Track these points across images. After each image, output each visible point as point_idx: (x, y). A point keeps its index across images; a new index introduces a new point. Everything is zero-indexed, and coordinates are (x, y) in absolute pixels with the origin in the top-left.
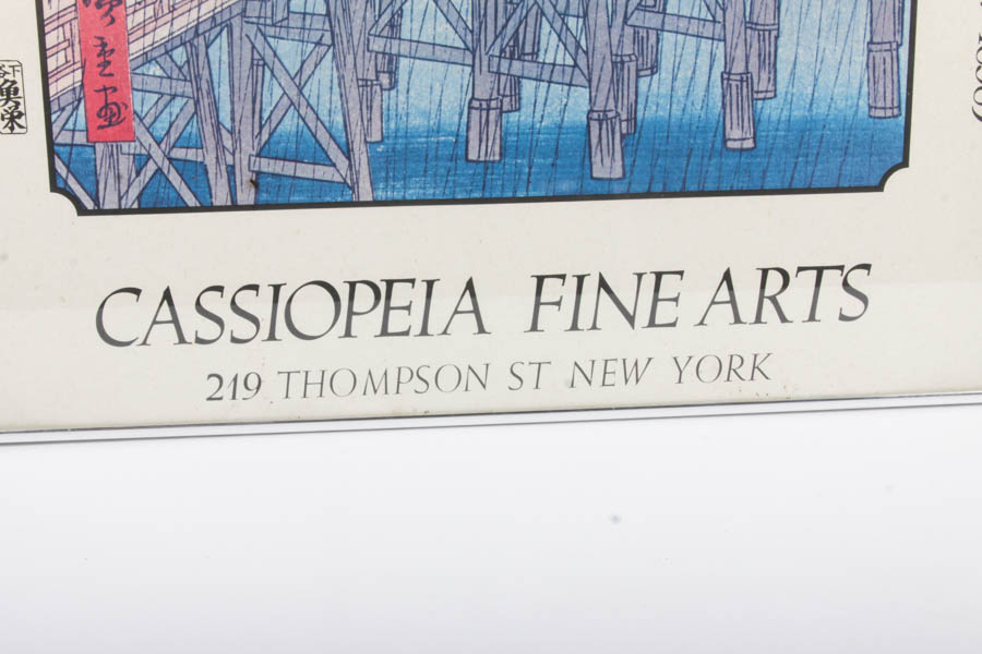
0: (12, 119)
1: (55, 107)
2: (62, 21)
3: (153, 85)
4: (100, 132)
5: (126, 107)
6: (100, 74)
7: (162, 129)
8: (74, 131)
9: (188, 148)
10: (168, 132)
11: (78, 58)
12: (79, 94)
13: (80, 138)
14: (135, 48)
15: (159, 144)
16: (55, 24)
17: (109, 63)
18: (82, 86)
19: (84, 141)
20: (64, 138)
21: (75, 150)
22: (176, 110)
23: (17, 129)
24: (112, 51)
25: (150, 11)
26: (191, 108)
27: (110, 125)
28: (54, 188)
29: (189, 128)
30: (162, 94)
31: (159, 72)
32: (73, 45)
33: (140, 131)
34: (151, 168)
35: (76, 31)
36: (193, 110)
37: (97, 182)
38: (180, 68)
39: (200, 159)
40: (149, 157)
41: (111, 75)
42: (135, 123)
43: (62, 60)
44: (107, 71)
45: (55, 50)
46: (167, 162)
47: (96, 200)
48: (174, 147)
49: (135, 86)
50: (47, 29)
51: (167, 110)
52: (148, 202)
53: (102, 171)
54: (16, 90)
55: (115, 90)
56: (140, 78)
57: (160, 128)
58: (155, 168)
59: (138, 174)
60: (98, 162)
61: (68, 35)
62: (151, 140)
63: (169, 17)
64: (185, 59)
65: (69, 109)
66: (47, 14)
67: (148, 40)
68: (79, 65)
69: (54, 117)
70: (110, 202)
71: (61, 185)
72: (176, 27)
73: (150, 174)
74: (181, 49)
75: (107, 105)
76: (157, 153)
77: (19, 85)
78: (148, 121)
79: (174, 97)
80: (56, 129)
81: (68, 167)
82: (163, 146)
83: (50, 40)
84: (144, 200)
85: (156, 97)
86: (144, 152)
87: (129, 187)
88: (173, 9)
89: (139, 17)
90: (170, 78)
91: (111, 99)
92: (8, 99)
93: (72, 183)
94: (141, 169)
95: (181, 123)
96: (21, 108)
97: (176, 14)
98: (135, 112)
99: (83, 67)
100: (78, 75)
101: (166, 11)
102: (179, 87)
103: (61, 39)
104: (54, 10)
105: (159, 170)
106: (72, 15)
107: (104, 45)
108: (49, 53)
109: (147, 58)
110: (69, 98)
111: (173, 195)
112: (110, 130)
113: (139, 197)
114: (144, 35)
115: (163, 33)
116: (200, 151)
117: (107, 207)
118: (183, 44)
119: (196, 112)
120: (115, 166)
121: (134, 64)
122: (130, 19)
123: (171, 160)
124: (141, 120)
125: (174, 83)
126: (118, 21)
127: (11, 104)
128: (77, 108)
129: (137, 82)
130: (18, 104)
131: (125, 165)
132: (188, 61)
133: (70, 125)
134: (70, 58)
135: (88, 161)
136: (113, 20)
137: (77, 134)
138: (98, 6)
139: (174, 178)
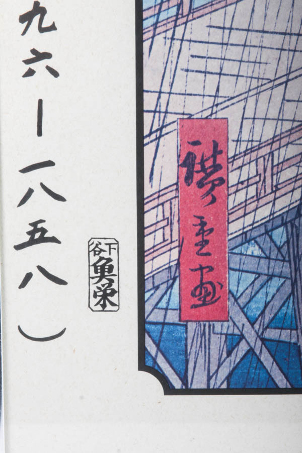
0: (105, 297)
1: (148, 285)
2: (162, 200)
3: (251, 264)
4: (193, 311)
5: (222, 286)
6: (198, 253)
7: (257, 309)
8: (166, 309)
9: (282, 328)
10: (263, 313)
11: (176, 237)
12: (175, 273)
13: (173, 317)
14: (235, 228)
15: (252, 324)
16: (155, 203)
17: (207, 242)
18: (178, 265)
19: (176, 320)
20: (156, 316)
21: (166, 329)
22: (272, 291)
23: (109, 307)
24: (211, 230)
25: (252, 191)
26: (288, 288)
27: (204, 304)
28: (142, 366)
29: (284, 308)
30: (259, 274)
31: (257, 252)
32: (172, 224)
33: (234, 311)
34: (243, 348)
35: (175, 210)
36: (290, 291)
37: (187, 361)
38: (279, 249)
39: (293, 341)
40: (242, 337)
41: (208, 254)
42: (230, 303)
43: (159, 239)
44: (204, 251)
45: (153, 228)
46: (259, 343)
47: (184, 379)
48: (268, 327)
49: (232, 266)
50: (146, 208)
51: (264, 290)
52: (236, 383)
53: (192, 351)
54: (111, 267)
55: (211, 269)
56: (237, 258)
57: (255, 308)
58: (246, 348)
59: (229, 354)
60: (189, 341)
61: (167, 214)
62: (245, 320)
63: (272, 197)
64: (284, 239)
65: (163, 287)
66: (147, 192)
67: (249, 220)
68: (176, 244)
69: (147, 295)
70: (199, 382)
71: (149, 363)
72: (278, 206)
73: (241, 354)
74: (281, 229)
75: (202, 284)
76: (250, 334)
77: (114, 263)
78: (242, 301)
79: (271, 277)
80: (148, 307)
81: (158, 345)
82: (257, 326)
83: (149, 219)
84: (233, 380)
85: (254, 276)
86: (236, 332)
87: (219, 367)
88: (276, 188)
89: (241, 197)
90: (268, 258)
91: (208, 277)
92: (101, 278)
93: (161, 361)
94: (233, 349)
95: (277, 303)
96: (115, 286)
97: (278, 194)
98: (230, 292)
99: (180, 246)
100: (175, 254)
101: (269, 191)
102: (277, 267)
103: (160, 218)
104: (156, 189)
105: (251, 351)
106: (173, 194)
107: (203, 224)
108: (146, 232)
109: (246, 238)
110: (164, 276)
111: (263, 376)
112: (203, 310)
113: (228, 378)
114: (245, 215)
115: (264, 213)
116: (294, 332)
117: (194, 387)
118: (284, 224)
119: (293, 293)
120: (206, 347)
121: (232, 244)
122: (231, 198)
123: (263, 340)
124: (236, 300)
125: (272, 263)
126: (219, 200)
127: (104, 281)
128: (171, 286)
129: (235, 262)
130: (111, 281)
131: (217, 344)
132: (288, 242)
133: (163, 304)
134: (167, 237)
135: (180, 340)
136: (214, 200)
137: (169, 312)
138: (200, 184)
139: (266, 359)
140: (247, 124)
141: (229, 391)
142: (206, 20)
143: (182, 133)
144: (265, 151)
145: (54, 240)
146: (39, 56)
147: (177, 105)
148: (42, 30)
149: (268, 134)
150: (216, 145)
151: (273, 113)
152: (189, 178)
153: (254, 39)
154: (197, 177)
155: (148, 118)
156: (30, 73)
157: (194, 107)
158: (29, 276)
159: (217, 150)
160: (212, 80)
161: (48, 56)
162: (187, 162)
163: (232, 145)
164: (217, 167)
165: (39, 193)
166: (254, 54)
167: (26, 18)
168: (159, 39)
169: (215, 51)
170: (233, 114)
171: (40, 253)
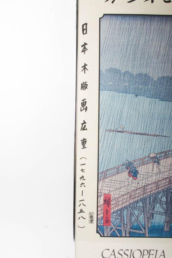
0: (91, 221)
1: (98, 220)
3: (114, 217)
4: (105, 224)
5: (110, 220)
8: (101, 223)
9: (119, 227)
11: (103, 212)
13: (102, 225)
14: (112, 211)
16: (100, 207)
18: (103, 217)
20: (99, 225)
22: (118, 221)
23: (92, 223)
24: (108, 211)
25: (115, 205)
26: (120, 221)
28: (97, 232)
31: (115, 215)
32: (102, 210)
33: (111, 224)
34: (113, 230)
35: (103, 208)
37: (104, 232)
38: (119, 214)
39: (121, 229)
42: (111, 223)
43: (100, 212)
44: (107, 214)
47: (103, 235)
48: (117, 227)
49: (111, 217)
50: (98, 207)
51: (116, 221)
55: (108, 217)
57: (115, 224)
60: (104, 229)
66: (99, 205)
67: (114, 210)
70: (106, 235)
72: (119, 208)
74: (119, 211)
75: (107, 220)
76: (114, 228)
77: (93, 216)
78: (113, 222)
79: (117, 219)
80: (98, 223)
81: (100, 229)
82: (115, 226)
83: (99, 209)
84: (111, 235)
85: (115, 219)
86: (112, 227)
87: (109, 233)
88: (118, 205)
89: (113, 206)
90: (117, 216)
92: (91, 218)
93: (100, 232)
94: (111, 230)
95: (118, 223)
99: (103, 214)
102: (119, 217)
105: (114, 230)
106: (103, 205)
108: (98, 211)
109: (114, 213)
110: (101, 218)
111: (116, 234)
112: (107, 224)
115: (116, 209)
116: (121, 227)
120: (107, 230)
121: (112, 214)
122: (111, 206)
123: (116, 229)
128: (102, 220)
130: (93, 219)
131: (109, 229)
136: (109, 207)
138: (107, 204)
139: (116, 232)
140: (114, 195)
141: (111, 237)
142: (108, 179)
143: (104, 196)
144: (117, 199)
145: (84, 212)
146: (83, 184)
147: (103, 192)
148: (83, 180)
149: (117, 197)
150: (109, 198)
151: (118, 193)
152: (105, 203)
153: (115, 182)
154: (106, 203)
155: (99, 194)
156: (81, 186)
157: (106, 192)
158: (80, 218)
159: (109, 199)
160: (109, 188)
161: (84, 184)
162: (105, 201)
163: (112, 198)
164: (109, 201)
165: (82, 205)
166: (115, 184)
167: (81, 178)
168: (101, 182)
169: (109, 184)
170: (112, 193)
171: (82, 214)
